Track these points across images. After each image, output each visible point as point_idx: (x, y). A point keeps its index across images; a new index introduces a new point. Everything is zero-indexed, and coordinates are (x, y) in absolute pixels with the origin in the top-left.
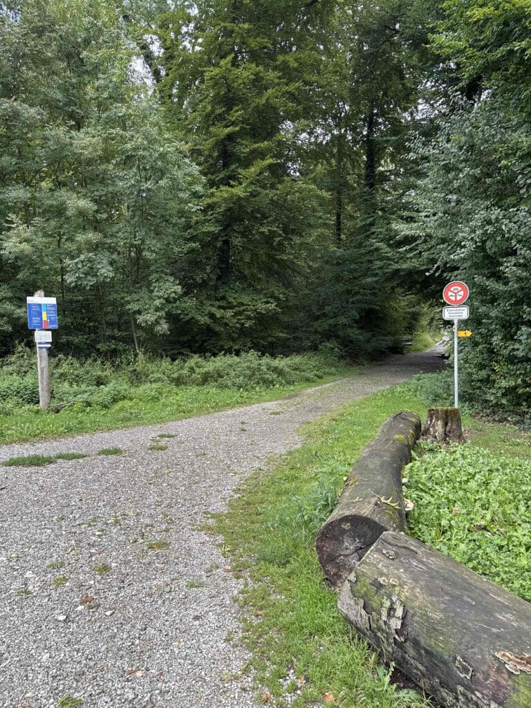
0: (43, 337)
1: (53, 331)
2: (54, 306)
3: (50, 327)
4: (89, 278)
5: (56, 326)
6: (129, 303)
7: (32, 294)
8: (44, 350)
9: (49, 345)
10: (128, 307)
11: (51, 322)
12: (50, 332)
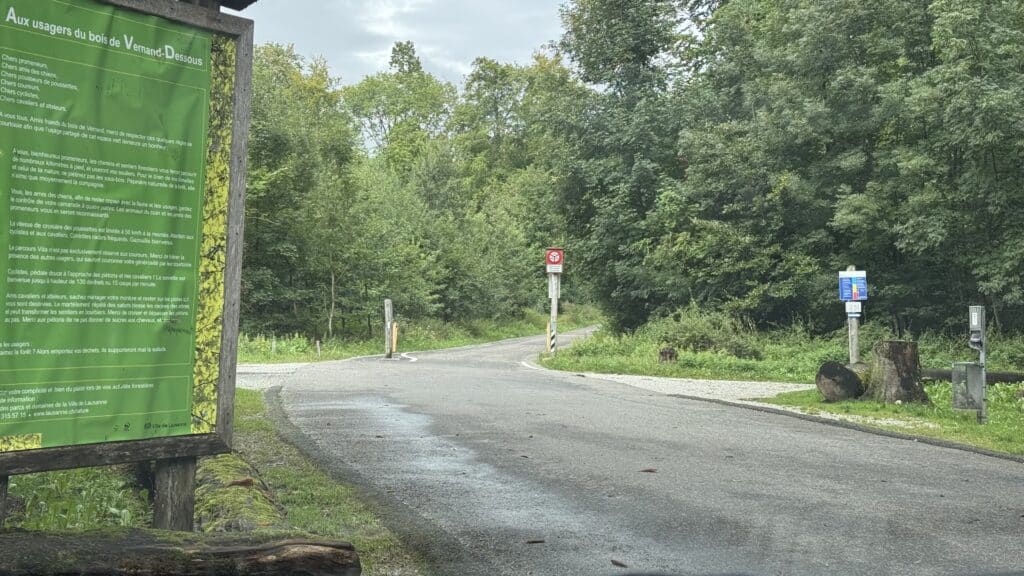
0: (853, 308)
1: (863, 302)
2: (863, 279)
3: (860, 298)
4: (922, 243)
5: (865, 298)
6: (976, 266)
7: (845, 269)
8: (854, 319)
9: (858, 315)
10: (975, 272)
11: (861, 294)
12: (860, 304)
